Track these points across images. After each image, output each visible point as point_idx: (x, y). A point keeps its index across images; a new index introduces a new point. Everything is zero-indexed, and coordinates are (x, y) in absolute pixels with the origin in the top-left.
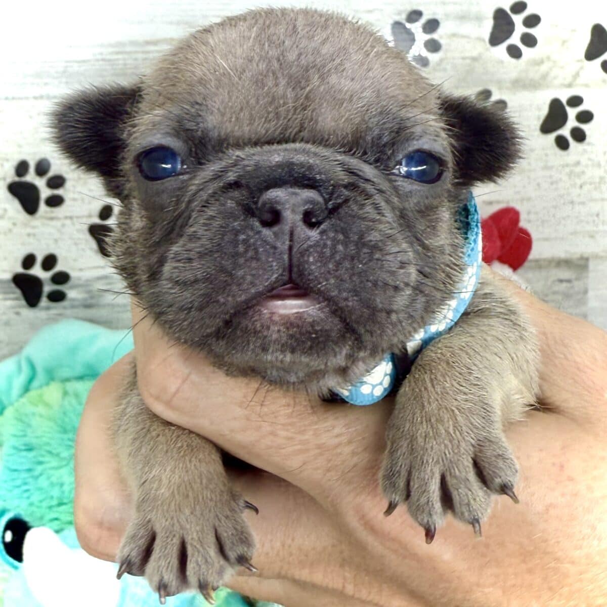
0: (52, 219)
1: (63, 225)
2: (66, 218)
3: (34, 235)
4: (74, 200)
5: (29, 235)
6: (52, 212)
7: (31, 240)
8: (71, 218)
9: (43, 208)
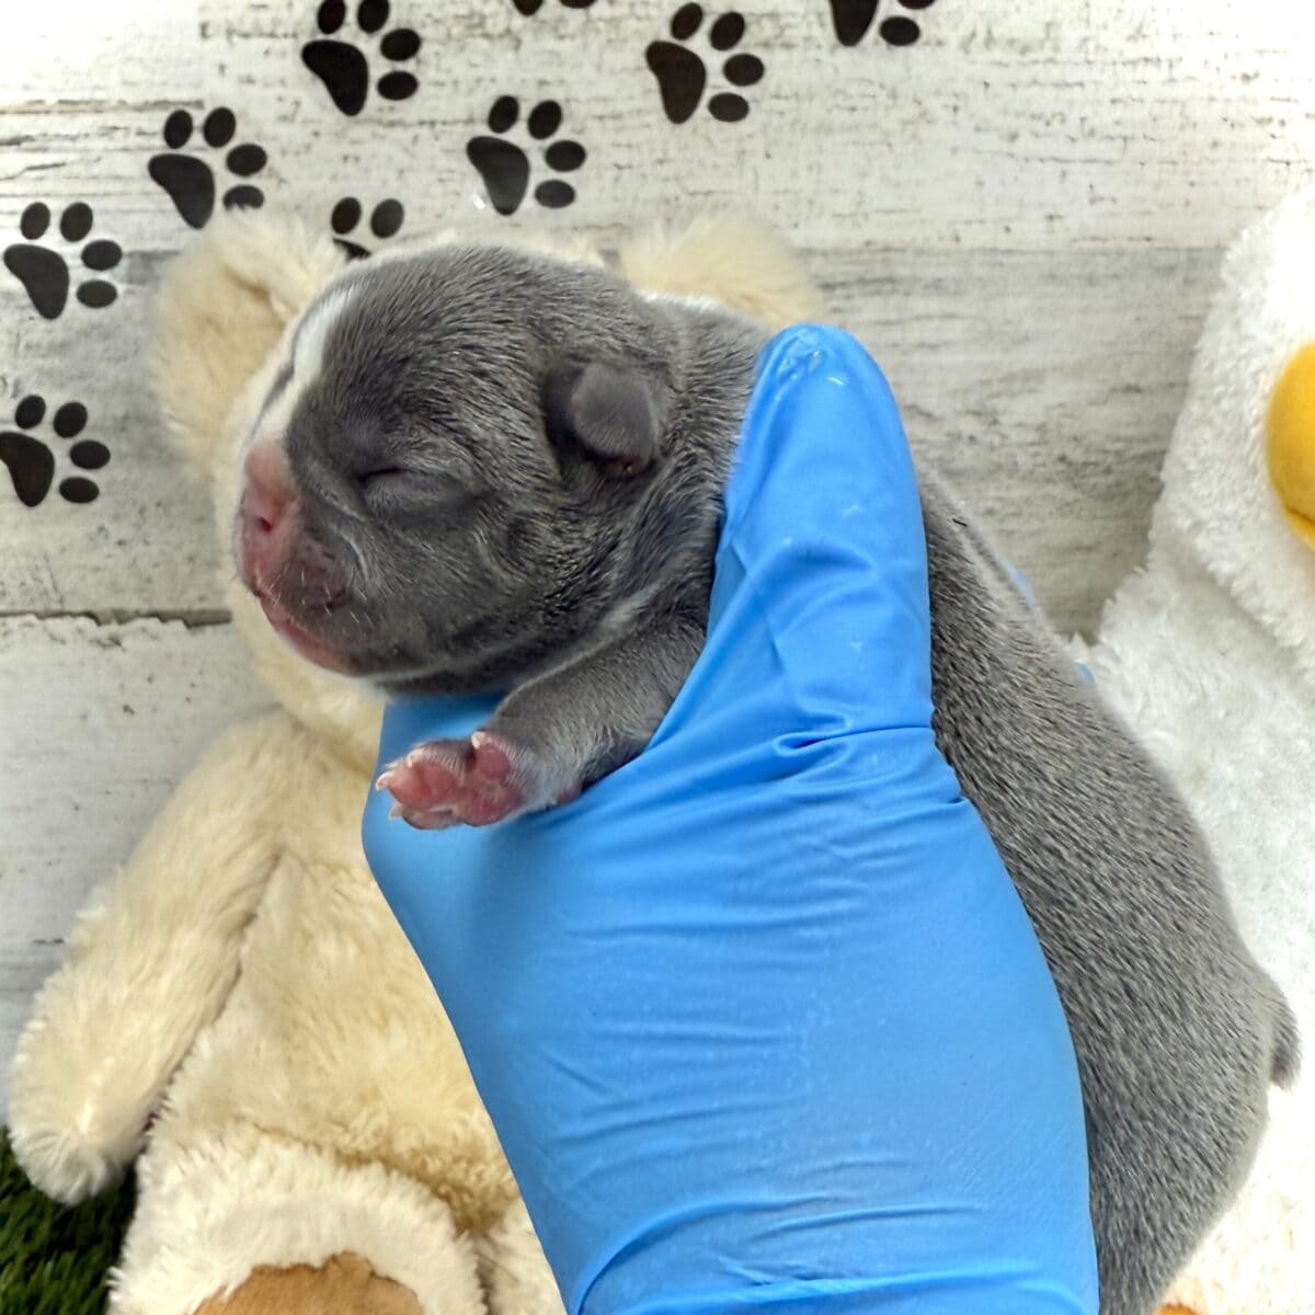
0: (392, 124)
1: (416, 139)
2: (421, 123)
3: (357, 159)
4: (439, 84)
5: (346, 158)
6: (392, 109)
7: (350, 168)
8: (433, 124)
9: (373, 98)
